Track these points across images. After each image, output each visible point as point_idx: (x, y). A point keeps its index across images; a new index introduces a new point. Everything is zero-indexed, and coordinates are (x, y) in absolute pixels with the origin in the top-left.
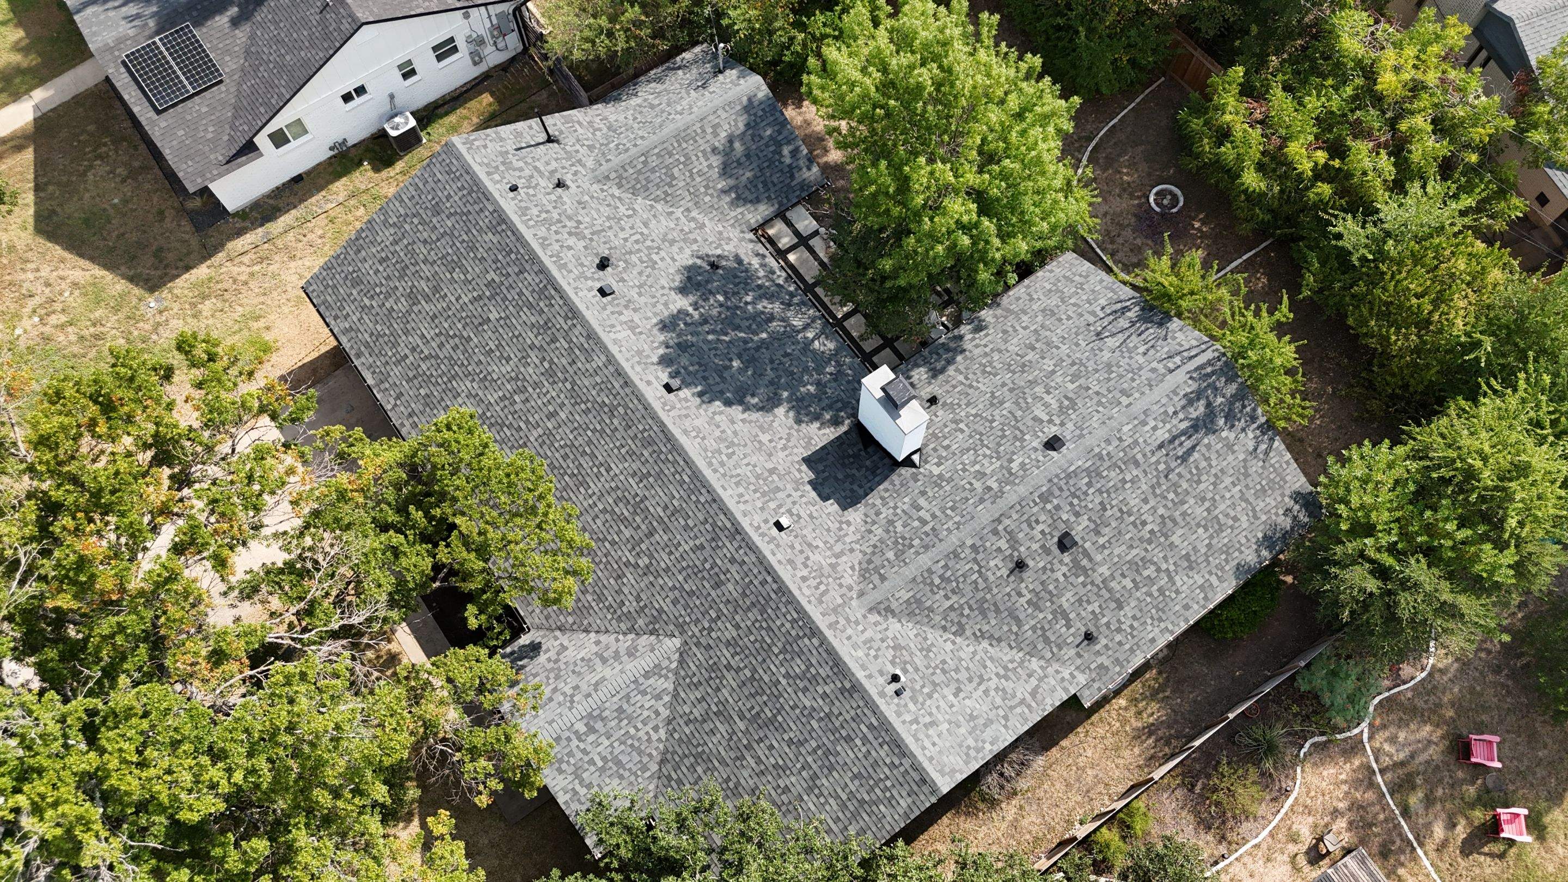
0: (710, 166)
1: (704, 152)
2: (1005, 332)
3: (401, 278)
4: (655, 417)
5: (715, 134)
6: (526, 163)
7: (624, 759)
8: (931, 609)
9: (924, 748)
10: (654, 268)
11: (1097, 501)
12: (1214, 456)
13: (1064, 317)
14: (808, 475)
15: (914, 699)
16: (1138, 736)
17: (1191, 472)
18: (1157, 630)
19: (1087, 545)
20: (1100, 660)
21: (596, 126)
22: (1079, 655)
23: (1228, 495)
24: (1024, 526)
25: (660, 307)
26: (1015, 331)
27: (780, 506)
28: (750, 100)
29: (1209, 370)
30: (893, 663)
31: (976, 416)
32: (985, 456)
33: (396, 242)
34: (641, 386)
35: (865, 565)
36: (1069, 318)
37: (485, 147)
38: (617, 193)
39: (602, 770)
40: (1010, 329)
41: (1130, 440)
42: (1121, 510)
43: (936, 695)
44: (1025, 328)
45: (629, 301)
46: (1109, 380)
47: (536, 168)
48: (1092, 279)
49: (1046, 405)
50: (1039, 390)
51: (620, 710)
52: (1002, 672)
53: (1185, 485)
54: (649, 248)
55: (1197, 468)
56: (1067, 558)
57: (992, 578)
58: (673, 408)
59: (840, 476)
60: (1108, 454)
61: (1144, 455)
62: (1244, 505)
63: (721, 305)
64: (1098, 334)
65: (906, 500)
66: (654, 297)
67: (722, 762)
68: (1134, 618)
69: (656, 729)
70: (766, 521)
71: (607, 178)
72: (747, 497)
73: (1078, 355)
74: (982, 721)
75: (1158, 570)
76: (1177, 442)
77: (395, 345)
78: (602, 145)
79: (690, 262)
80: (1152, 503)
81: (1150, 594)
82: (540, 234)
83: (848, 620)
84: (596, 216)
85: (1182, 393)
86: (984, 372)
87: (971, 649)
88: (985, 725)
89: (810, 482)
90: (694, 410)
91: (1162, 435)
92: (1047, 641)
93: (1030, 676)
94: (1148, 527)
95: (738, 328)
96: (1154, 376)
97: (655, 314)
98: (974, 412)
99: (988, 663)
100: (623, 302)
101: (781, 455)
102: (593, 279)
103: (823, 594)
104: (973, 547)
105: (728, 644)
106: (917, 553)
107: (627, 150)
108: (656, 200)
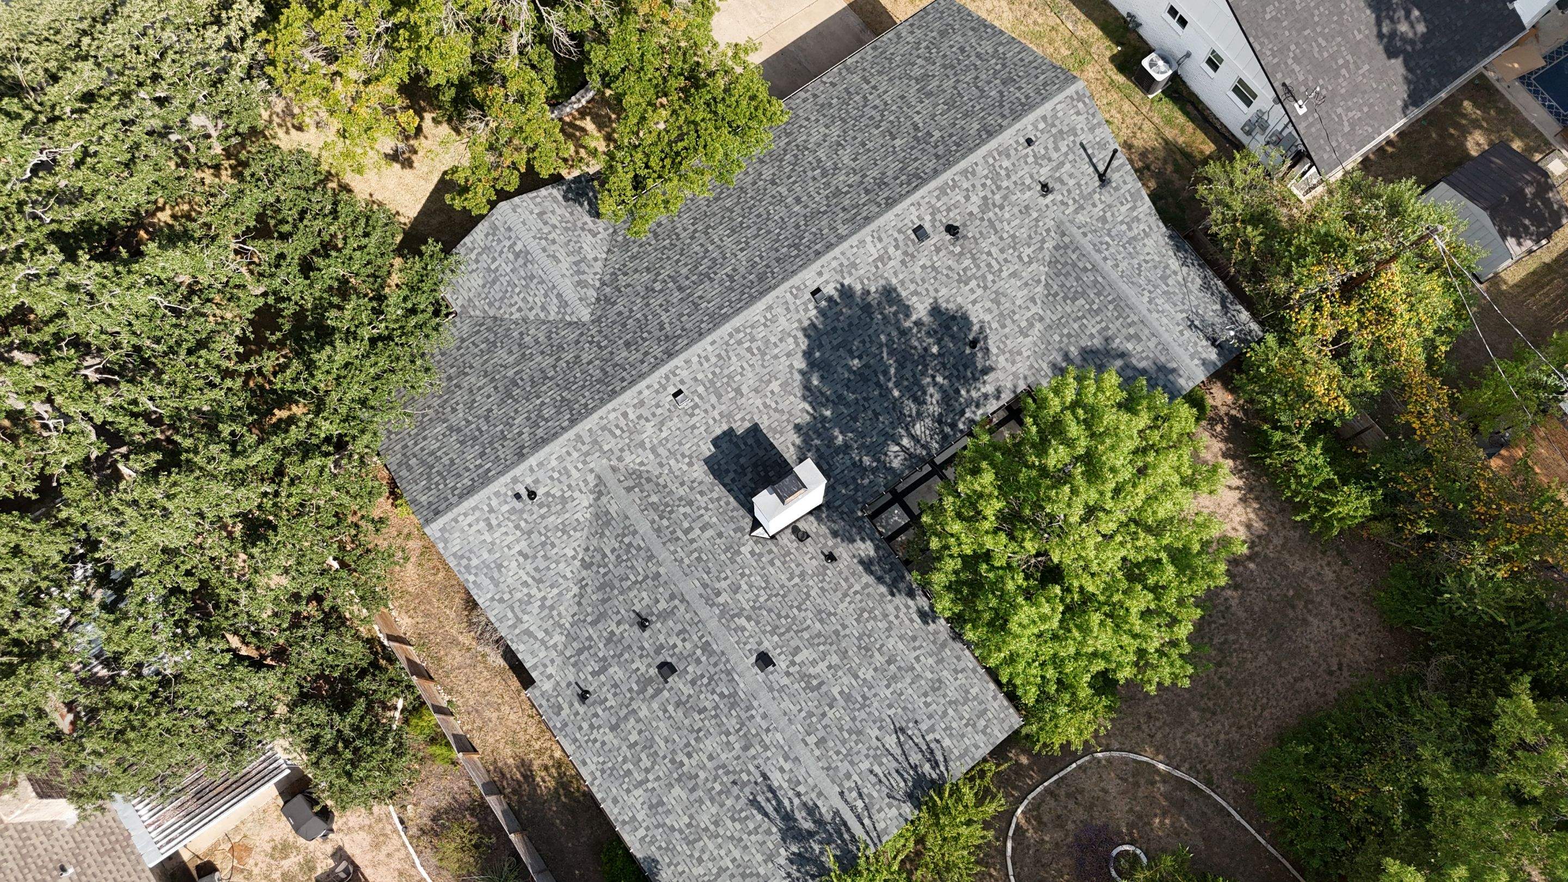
0: (1092, 336)
1: (1107, 328)
2: (914, 638)
3: (944, 66)
4: (784, 280)
5: (1129, 338)
6: (1066, 154)
7: (497, 287)
8: (602, 535)
9: (466, 515)
10: (959, 281)
11: (707, 704)
12: (760, 837)
13: (929, 699)
14: (741, 427)
15: (513, 511)
16: (525, 766)
17: (742, 810)
18: (593, 767)
19: (666, 693)
20: (565, 706)
21: (1135, 225)
22: (569, 684)
23: (723, 853)
24: (679, 627)
25: (912, 287)
26: (915, 649)
27: (700, 396)
28: (1174, 370)
29: (846, 836)
30: (547, 494)
31: (808, 595)
32: (758, 596)
33: (978, 56)
34: (816, 266)
35: (645, 475)
36: (927, 705)
37: (1078, 113)
38: (1049, 245)
39: (489, 270)
40: (917, 644)
41: (768, 742)
42: (700, 730)
43: (518, 533)
44: (917, 659)
45: (913, 256)
46: (841, 729)
47: (1062, 164)
48: (980, 739)
49: (814, 663)
50: (835, 660)
51: (532, 277)
52: (548, 603)
53: (729, 803)
54: (984, 277)
55: (747, 818)
56: (653, 671)
57: (631, 594)
58: (796, 297)
59: (742, 460)
60: (753, 717)
61: (754, 757)
62: (715, 871)
63: (926, 349)
64: (902, 730)
65: (714, 519)
66: (923, 281)
67: (486, 361)
68: (604, 743)
69: (520, 310)
70: (682, 382)
71: (1063, 234)
72: (706, 365)
73: (876, 704)
74: (496, 575)
75: (647, 771)
76: (770, 795)
77: (880, 73)
78: (1109, 230)
79: (975, 321)
80: (709, 765)
81: (625, 760)
82: (979, 169)
83: (587, 454)
84: (1011, 223)
85: (819, 803)
86: (863, 610)
87: (569, 575)
88: (492, 578)
89: (731, 430)
90: (796, 317)
91: (777, 779)
92: (580, 652)
93: (546, 631)
94: (686, 760)
95: (901, 366)
96: (841, 775)
97: (902, 282)
98: (813, 593)
99: (555, 591)
100: (911, 250)
101: (759, 402)
102: (933, 220)
103: (611, 432)
104: (658, 575)
105: (577, 357)
106: (653, 522)
107: (1099, 251)
108: (1047, 285)
